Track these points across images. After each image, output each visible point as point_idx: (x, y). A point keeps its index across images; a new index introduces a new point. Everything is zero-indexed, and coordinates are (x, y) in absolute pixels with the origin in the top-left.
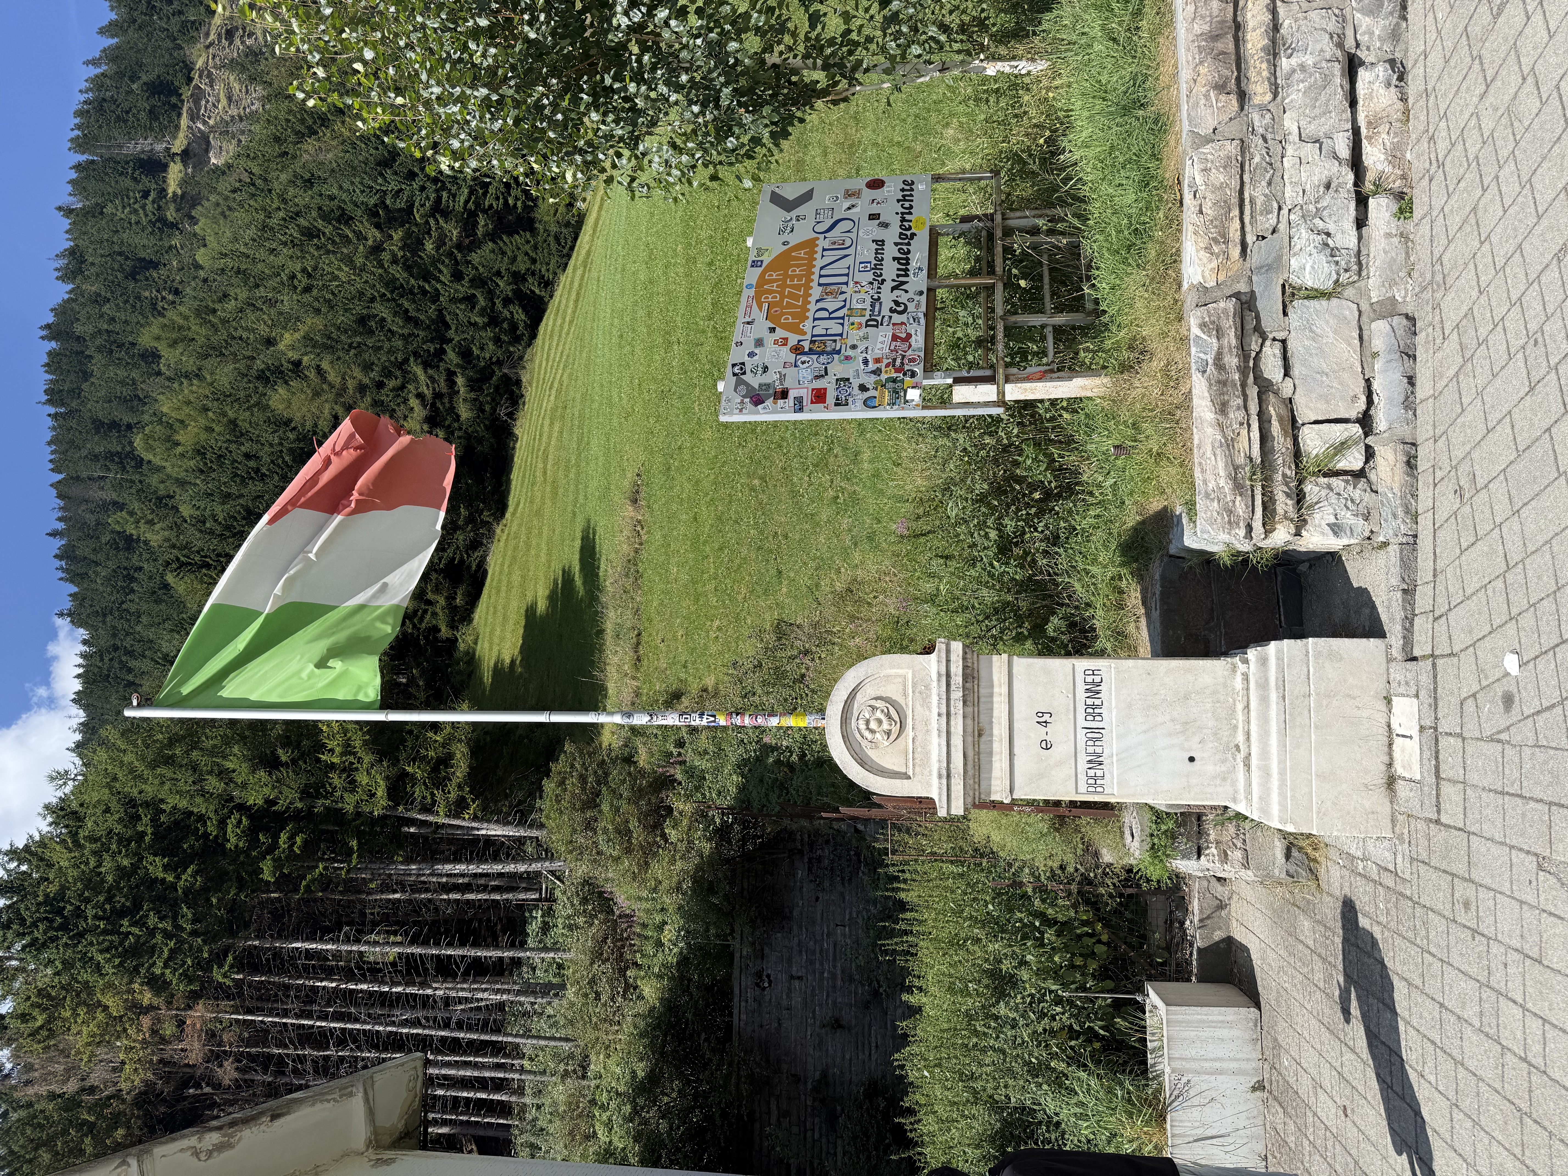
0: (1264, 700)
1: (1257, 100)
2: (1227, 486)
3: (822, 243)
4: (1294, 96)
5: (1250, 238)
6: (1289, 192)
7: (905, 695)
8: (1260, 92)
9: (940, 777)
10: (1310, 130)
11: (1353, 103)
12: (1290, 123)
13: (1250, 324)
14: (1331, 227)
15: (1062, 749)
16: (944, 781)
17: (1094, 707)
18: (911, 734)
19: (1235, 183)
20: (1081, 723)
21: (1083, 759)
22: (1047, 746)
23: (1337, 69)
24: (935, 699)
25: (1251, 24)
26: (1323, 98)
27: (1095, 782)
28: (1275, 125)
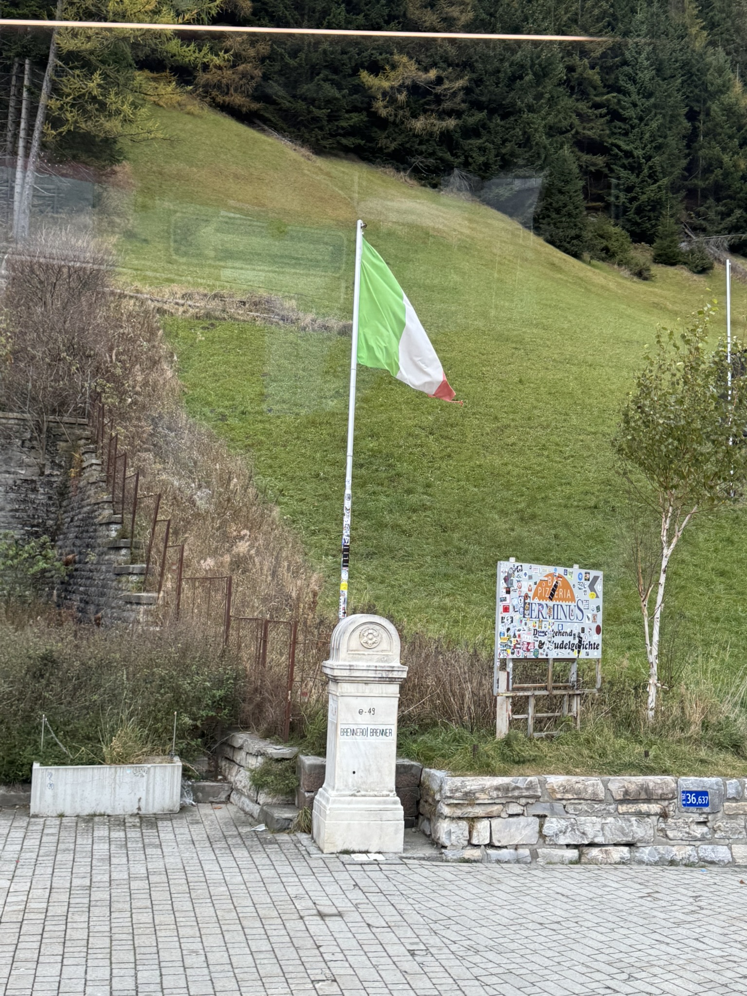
0: (379, 803)
1: (620, 807)
2: (468, 789)
3: (573, 604)
4: (621, 823)
5: (564, 802)
6: (583, 818)
7: (382, 651)
8: (623, 808)
9: (350, 666)
10: (606, 828)
11: (615, 845)
12: (610, 820)
13: (530, 801)
14: (568, 834)
15: (360, 719)
17: (376, 732)
18: (366, 653)
19: (587, 797)
20: (370, 727)
21: (355, 727)
22: (361, 712)
23: (630, 839)
24: (382, 664)
25: (651, 806)
26: (618, 833)
27: (345, 732)
28: (609, 814)
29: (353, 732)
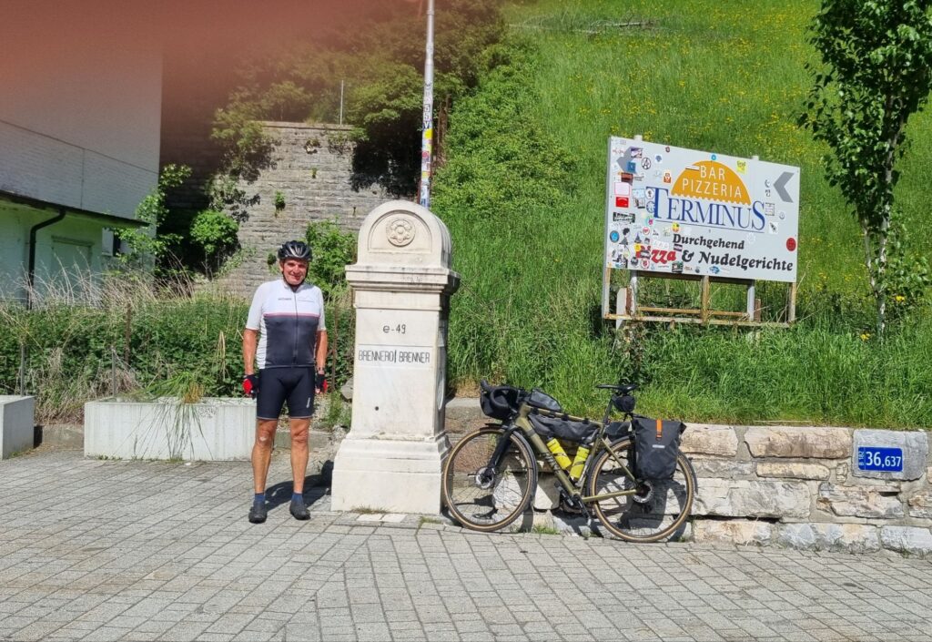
0: (408, 448)
1: (760, 466)
4: (759, 488)
7: (417, 250)
8: (764, 469)
9: (368, 267)
10: (736, 494)
11: (751, 518)
12: (743, 484)
15: (384, 337)
16: (365, 270)
17: (408, 357)
18: (393, 252)
19: (710, 451)
20: (399, 350)
21: (378, 349)
22: (386, 330)
23: (771, 511)
24: (413, 266)
25: (808, 467)
26: (753, 502)
27: (365, 355)
28: (743, 475)
29: (376, 356)
